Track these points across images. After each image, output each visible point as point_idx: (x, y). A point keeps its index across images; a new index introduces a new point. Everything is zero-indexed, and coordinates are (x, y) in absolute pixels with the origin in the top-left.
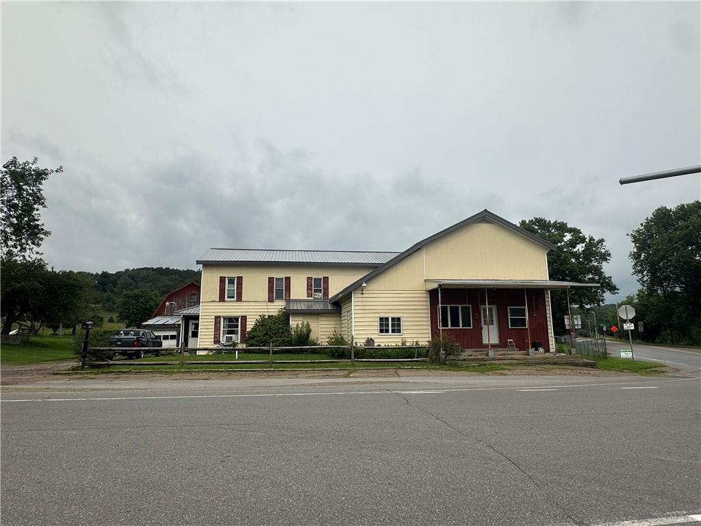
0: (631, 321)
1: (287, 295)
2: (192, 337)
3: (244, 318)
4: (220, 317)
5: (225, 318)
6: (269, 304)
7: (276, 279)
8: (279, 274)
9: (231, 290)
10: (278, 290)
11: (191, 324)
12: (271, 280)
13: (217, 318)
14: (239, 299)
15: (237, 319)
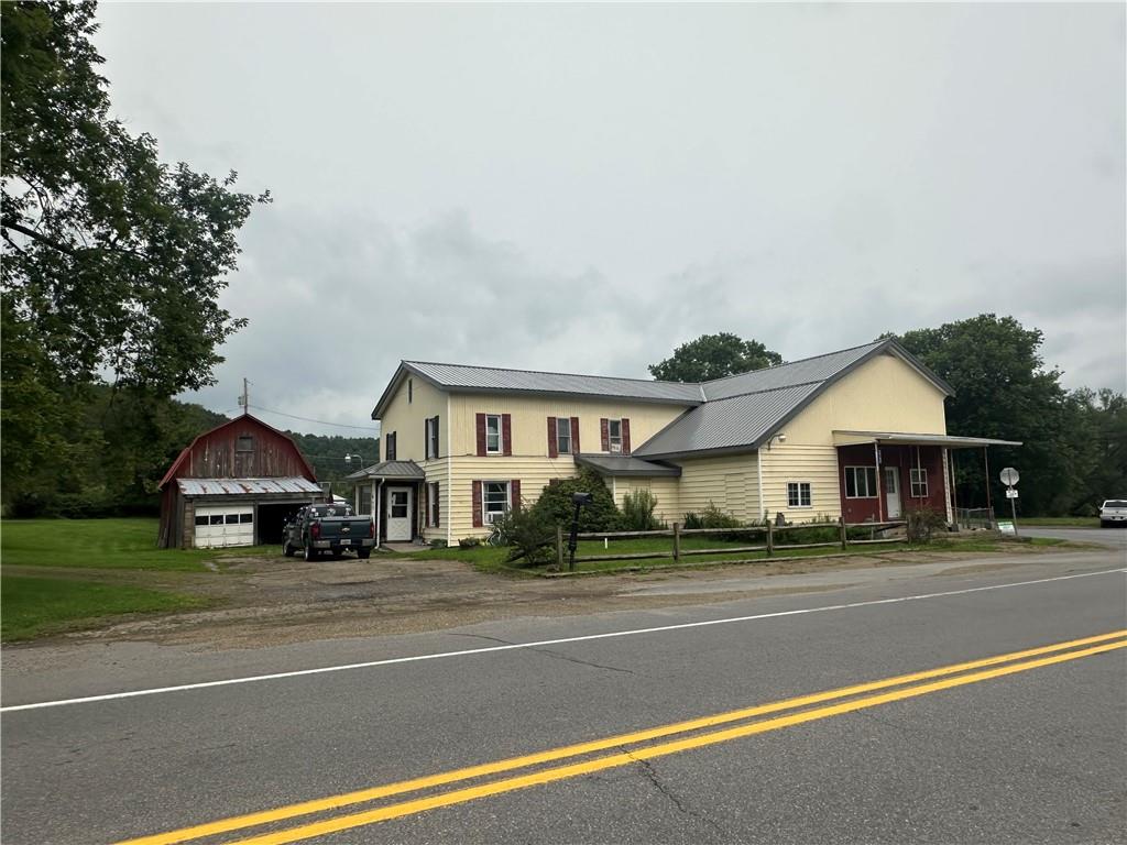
0: (1015, 487)
1: (576, 445)
2: (393, 516)
3: (516, 484)
4: (480, 482)
5: (487, 484)
6: (553, 461)
7: (560, 420)
8: (563, 412)
9: (493, 437)
10: (562, 438)
11: (390, 494)
12: (551, 421)
13: (476, 483)
14: (508, 452)
15: (503, 485)
